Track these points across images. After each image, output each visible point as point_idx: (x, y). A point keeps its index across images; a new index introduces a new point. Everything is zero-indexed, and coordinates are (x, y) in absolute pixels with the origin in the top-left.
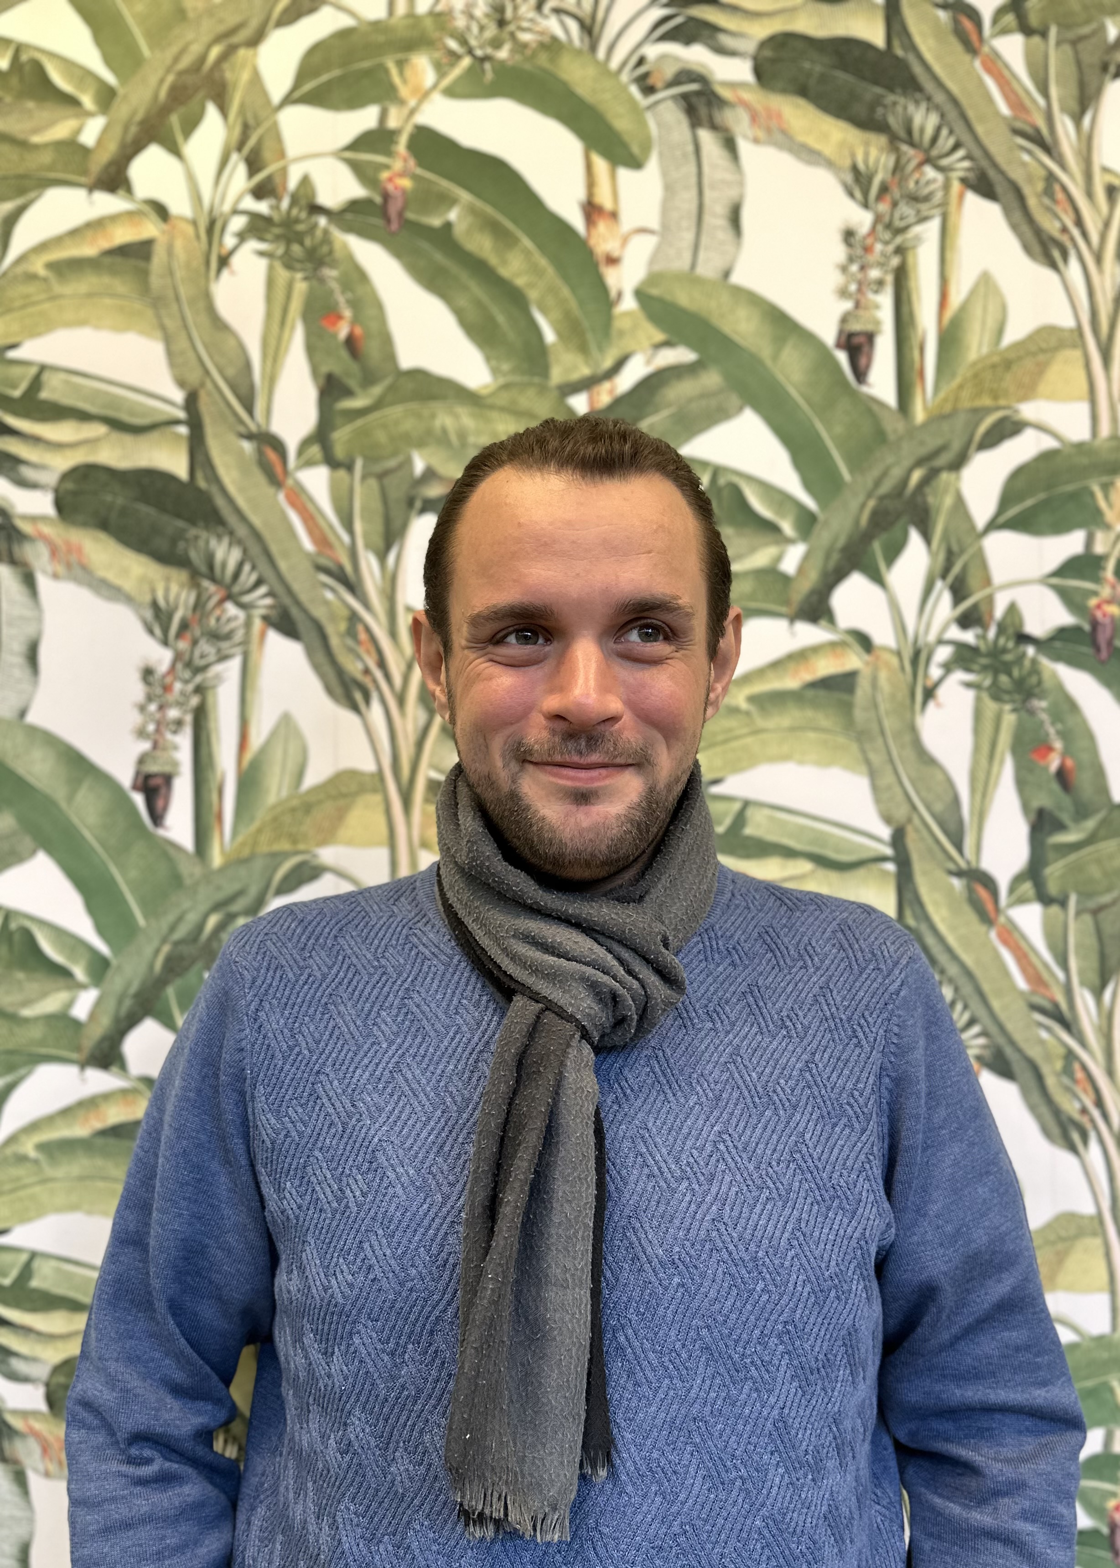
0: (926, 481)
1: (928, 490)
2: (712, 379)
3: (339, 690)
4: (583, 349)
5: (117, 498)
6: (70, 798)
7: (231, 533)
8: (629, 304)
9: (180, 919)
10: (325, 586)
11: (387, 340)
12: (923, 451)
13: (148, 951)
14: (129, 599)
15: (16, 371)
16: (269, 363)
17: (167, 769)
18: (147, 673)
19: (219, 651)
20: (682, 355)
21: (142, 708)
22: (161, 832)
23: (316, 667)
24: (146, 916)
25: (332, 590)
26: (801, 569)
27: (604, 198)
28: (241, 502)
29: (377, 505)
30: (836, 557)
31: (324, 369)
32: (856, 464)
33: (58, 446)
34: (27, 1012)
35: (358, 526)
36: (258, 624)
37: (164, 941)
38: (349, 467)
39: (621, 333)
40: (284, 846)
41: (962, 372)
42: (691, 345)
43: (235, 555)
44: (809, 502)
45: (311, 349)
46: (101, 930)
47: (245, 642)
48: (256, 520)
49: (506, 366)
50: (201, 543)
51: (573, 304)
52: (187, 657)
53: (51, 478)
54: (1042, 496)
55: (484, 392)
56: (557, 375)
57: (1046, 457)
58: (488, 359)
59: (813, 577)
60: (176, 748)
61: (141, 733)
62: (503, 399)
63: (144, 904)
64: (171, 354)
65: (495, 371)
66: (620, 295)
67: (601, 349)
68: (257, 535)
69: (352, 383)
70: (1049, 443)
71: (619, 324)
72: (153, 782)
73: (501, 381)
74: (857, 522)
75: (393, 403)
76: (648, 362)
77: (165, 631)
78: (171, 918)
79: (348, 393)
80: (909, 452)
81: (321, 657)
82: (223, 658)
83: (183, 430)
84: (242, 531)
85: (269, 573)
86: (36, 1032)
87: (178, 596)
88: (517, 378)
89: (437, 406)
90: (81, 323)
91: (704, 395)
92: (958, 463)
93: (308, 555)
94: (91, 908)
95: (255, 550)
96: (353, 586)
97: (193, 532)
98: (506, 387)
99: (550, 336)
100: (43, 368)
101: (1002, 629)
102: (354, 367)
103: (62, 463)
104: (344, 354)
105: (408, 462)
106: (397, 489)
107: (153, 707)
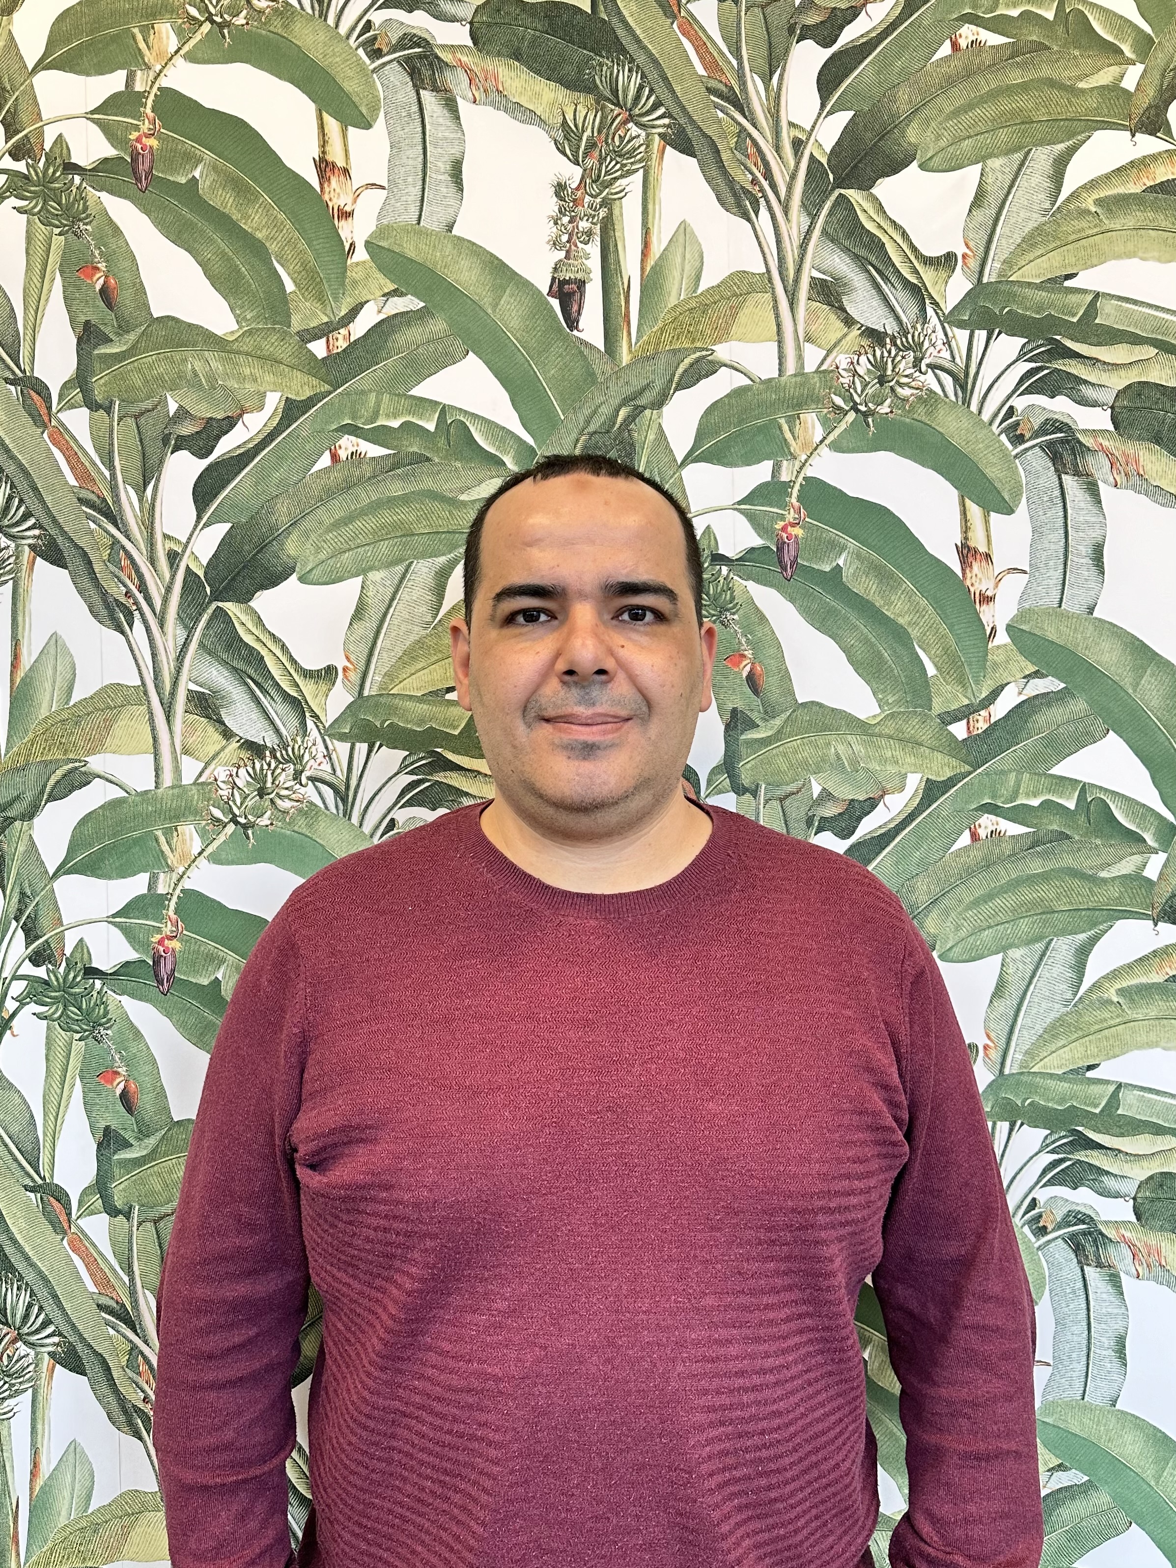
0: (632, 418)
1: (633, 426)
2: (438, 325)
3: (104, 612)
4: (321, 298)
8: (361, 255)
10: (90, 518)
11: (140, 290)
12: (629, 391)
16: (31, 312)
20: (409, 303)
23: (81, 590)
25: (97, 522)
27: (336, 156)
28: (8, 442)
29: (133, 444)
31: (82, 318)
32: (570, 404)
35: (118, 464)
36: (27, 553)
38: (108, 409)
39: (355, 282)
40: (57, 755)
41: (663, 316)
42: (418, 294)
43: (3, 491)
44: (525, 435)
45: (69, 301)
47: (16, 570)
48: (23, 459)
49: (248, 314)
51: (310, 256)
54: (734, 430)
55: (230, 337)
56: (297, 323)
57: (738, 393)
58: (233, 308)
62: (248, 345)
65: (239, 318)
66: (353, 246)
67: (337, 298)
68: (24, 471)
69: (109, 331)
70: (741, 381)
71: (353, 274)
73: (245, 327)
75: (146, 349)
76: (380, 310)
79: (105, 339)
80: (617, 392)
81: (86, 582)
84: (10, 469)
85: (36, 507)
88: (259, 324)
89: (188, 352)
91: (432, 341)
92: (661, 401)
93: (71, 489)
95: (22, 485)
96: (115, 518)
98: (249, 333)
99: (290, 286)
102: (109, 316)
104: (100, 303)
105: (163, 402)
106: (153, 428)
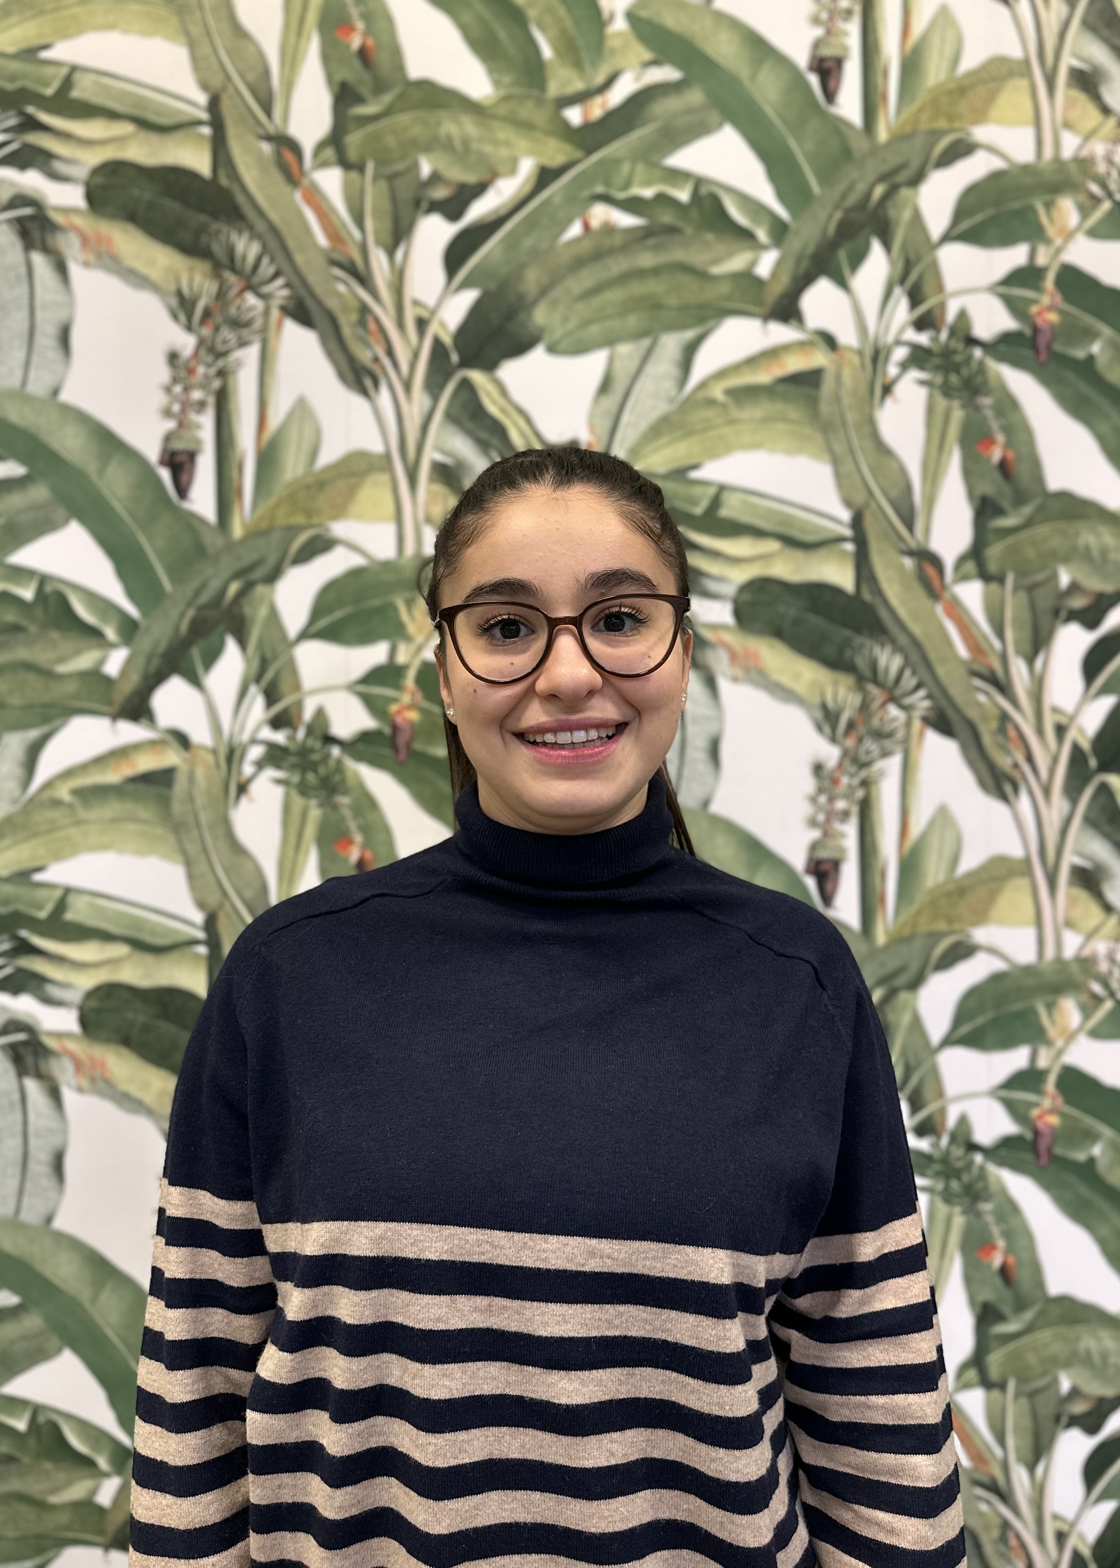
0: (887, 196)
1: (889, 204)
2: (695, 97)
3: (350, 376)
4: (578, 65)
5: (144, 193)
6: (101, 472)
7: (251, 228)
8: (620, 25)
9: (203, 586)
10: (338, 279)
11: (396, 52)
12: (885, 168)
13: (174, 613)
14: (154, 287)
15: (48, 71)
16: (286, 71)
17: (190, 446)
18: (173, 357)
19: (240, 338)
20: (667, 73)
21: (168, 390)
22: (186, 505)
23: (330, 354)
24: (173, 581)
25: (346, 283)
26: (775, 273)
28: (260, 199)
29: (386, 205)
30: (805, 263)
31: (339, 77)
32: (825, 179)
33: (88, 143)
34: (62, 669)
35: (369, 224)
36: (275, 313)
37: (189, 605)
38: (360, 168)
39: (613, 52)
40: (300, 519)
41: (921, 97)
42: (677, 64)
43: (254, 249)
44: (782, 212)
45: (326, 58)
46: (131, 594)
47: (264, 330)
48: (274, 216)
49: (507, 79)
50: (223, 238)
51: (569, 24)
52: (209, 343)
53: (82, 172)
54: (989, 212)
55: (487, 103)
56: (554, 89)
57: (995, 177)
58: (491, 71)
59: (785, 281)
60: (199, 426)
61: (167, 413)
62: (503, 110)
63: (171, 571)
64: (195, 59)
65: (497, 83)
66: (612, 16)
67: (595, 65)
68: (274, 230)
69: (364, 91)
70: (998, 164)
71: (612, 43)
72: (180, 459)
73: (503, 92)
74: (825, 230)
75: (403, 110)
76: (638, 78)
77: (189, 317)
78: (195, 584)
79: (360, 100)
80: (873, 169)
81: (334, 345)
82: (243, 344)
83: (206, 131)
84: (261, 226)
85: (286, 267)
86: (71, 687)
87: (201, 288)
88: (515, 90)
89: (443, 114)
90: (110, 27)
91: (690, 111)
92: (917, 180)
93: (322, 251)
94: (122, 572)
95: (273, 244)
96: (363, 278)
97: (215, 226)
98: (506, 99)
99: (547, 52)
100: (74, 69)
101: (953, 332)
102: (366, 76)
103: (93, 158)
104: (357, 63)
105: (415, 166)
106: (406, 192)
107: (178, 389)
